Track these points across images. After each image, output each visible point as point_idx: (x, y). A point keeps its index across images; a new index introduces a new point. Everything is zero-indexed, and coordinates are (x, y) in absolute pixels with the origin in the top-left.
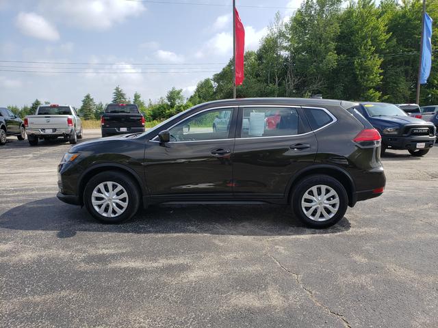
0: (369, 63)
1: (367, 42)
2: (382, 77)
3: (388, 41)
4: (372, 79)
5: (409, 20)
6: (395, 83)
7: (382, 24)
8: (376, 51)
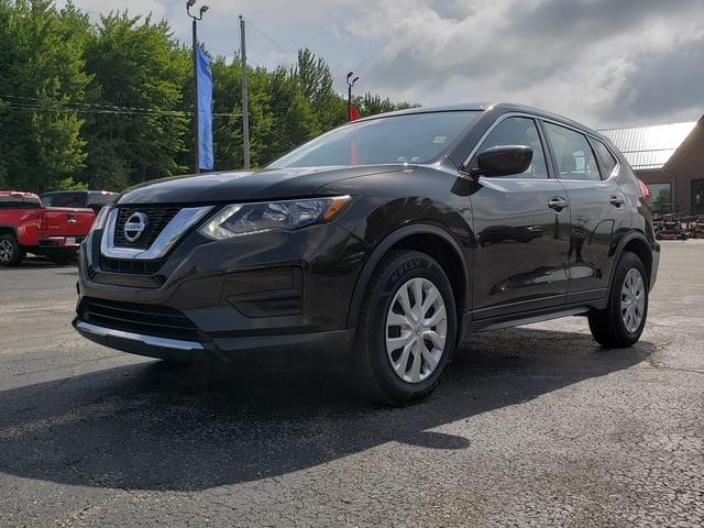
0: (60, 125)
1: (52, 83)
2: (86, 155)
3: (88, 87)
4: (69, 157)
5: (117, 57)
6: (105, 168)
7: (75, 54)
8: (71, 105)
